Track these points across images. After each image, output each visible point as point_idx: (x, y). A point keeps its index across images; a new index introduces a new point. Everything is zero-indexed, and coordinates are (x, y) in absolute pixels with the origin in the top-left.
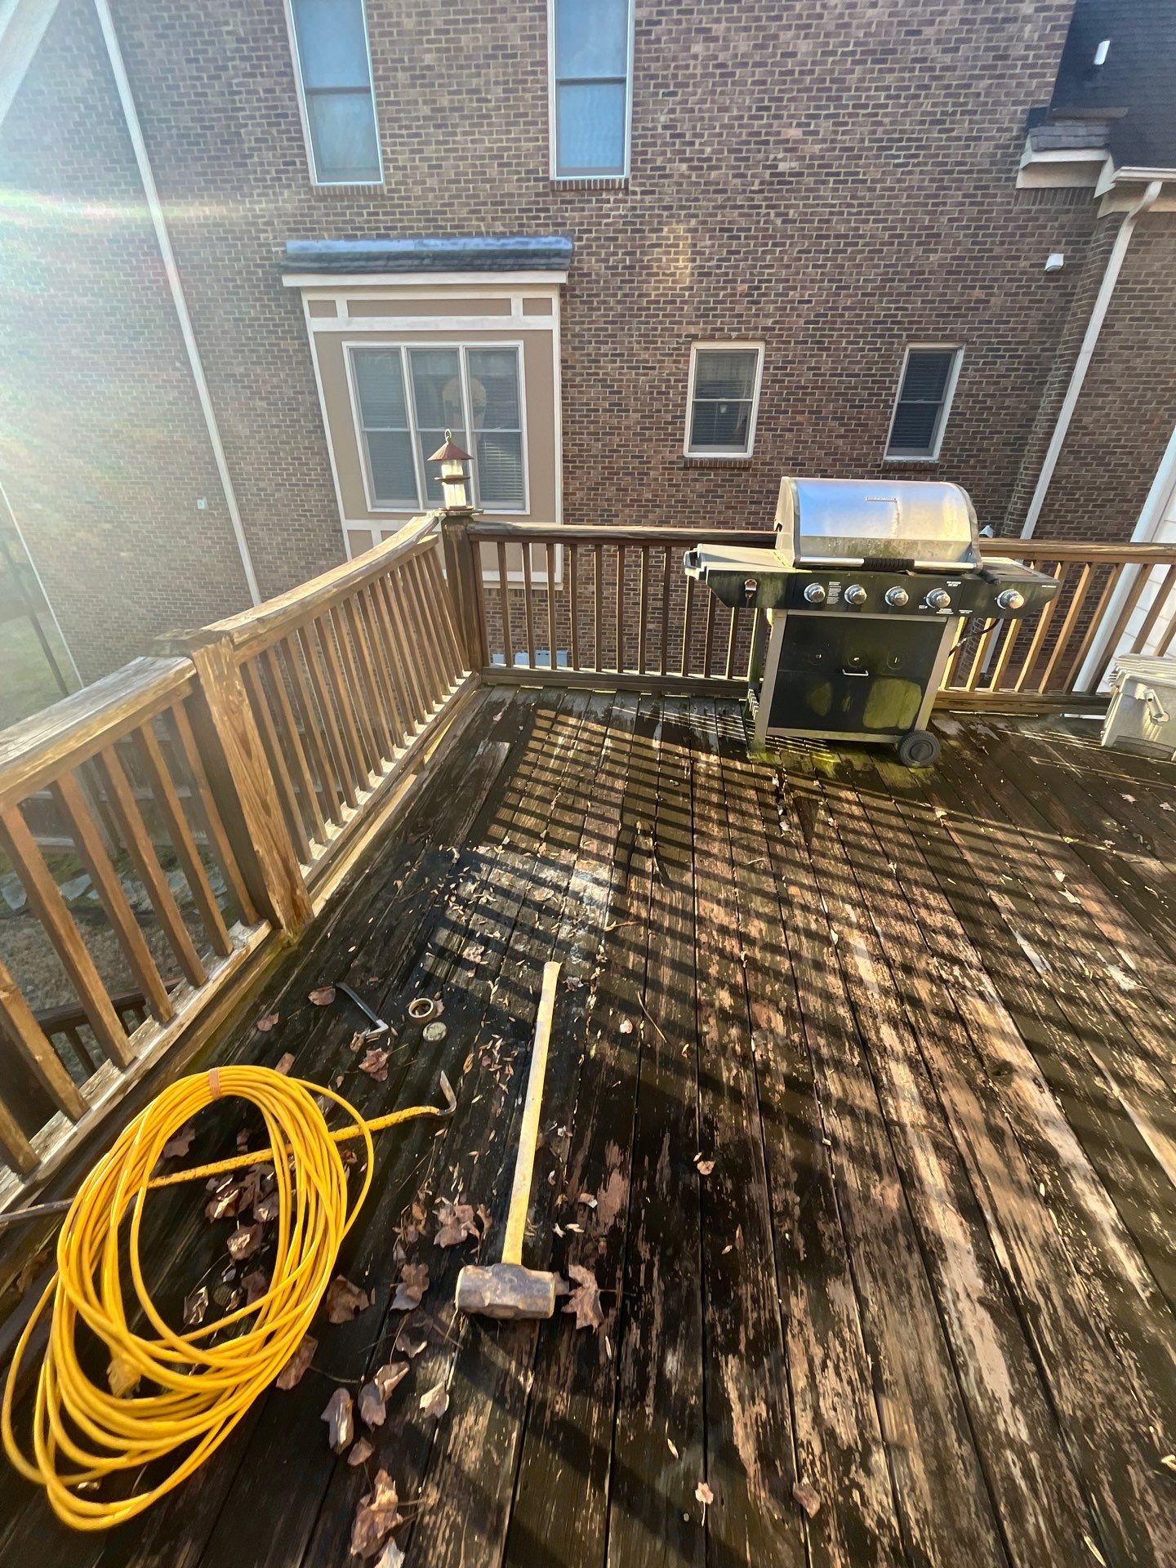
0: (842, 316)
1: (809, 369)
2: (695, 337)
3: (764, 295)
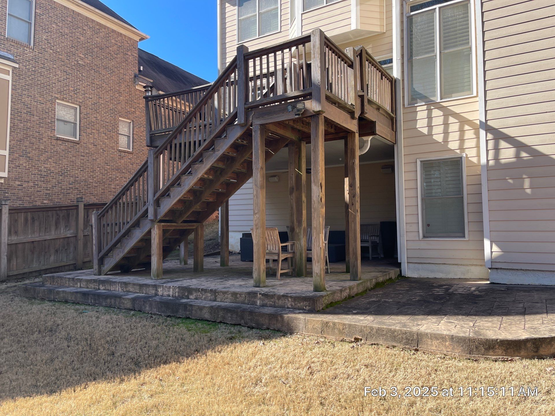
0: (101, 105)
1: (94, 117)
2: (57, 98)
3: (79, 93)
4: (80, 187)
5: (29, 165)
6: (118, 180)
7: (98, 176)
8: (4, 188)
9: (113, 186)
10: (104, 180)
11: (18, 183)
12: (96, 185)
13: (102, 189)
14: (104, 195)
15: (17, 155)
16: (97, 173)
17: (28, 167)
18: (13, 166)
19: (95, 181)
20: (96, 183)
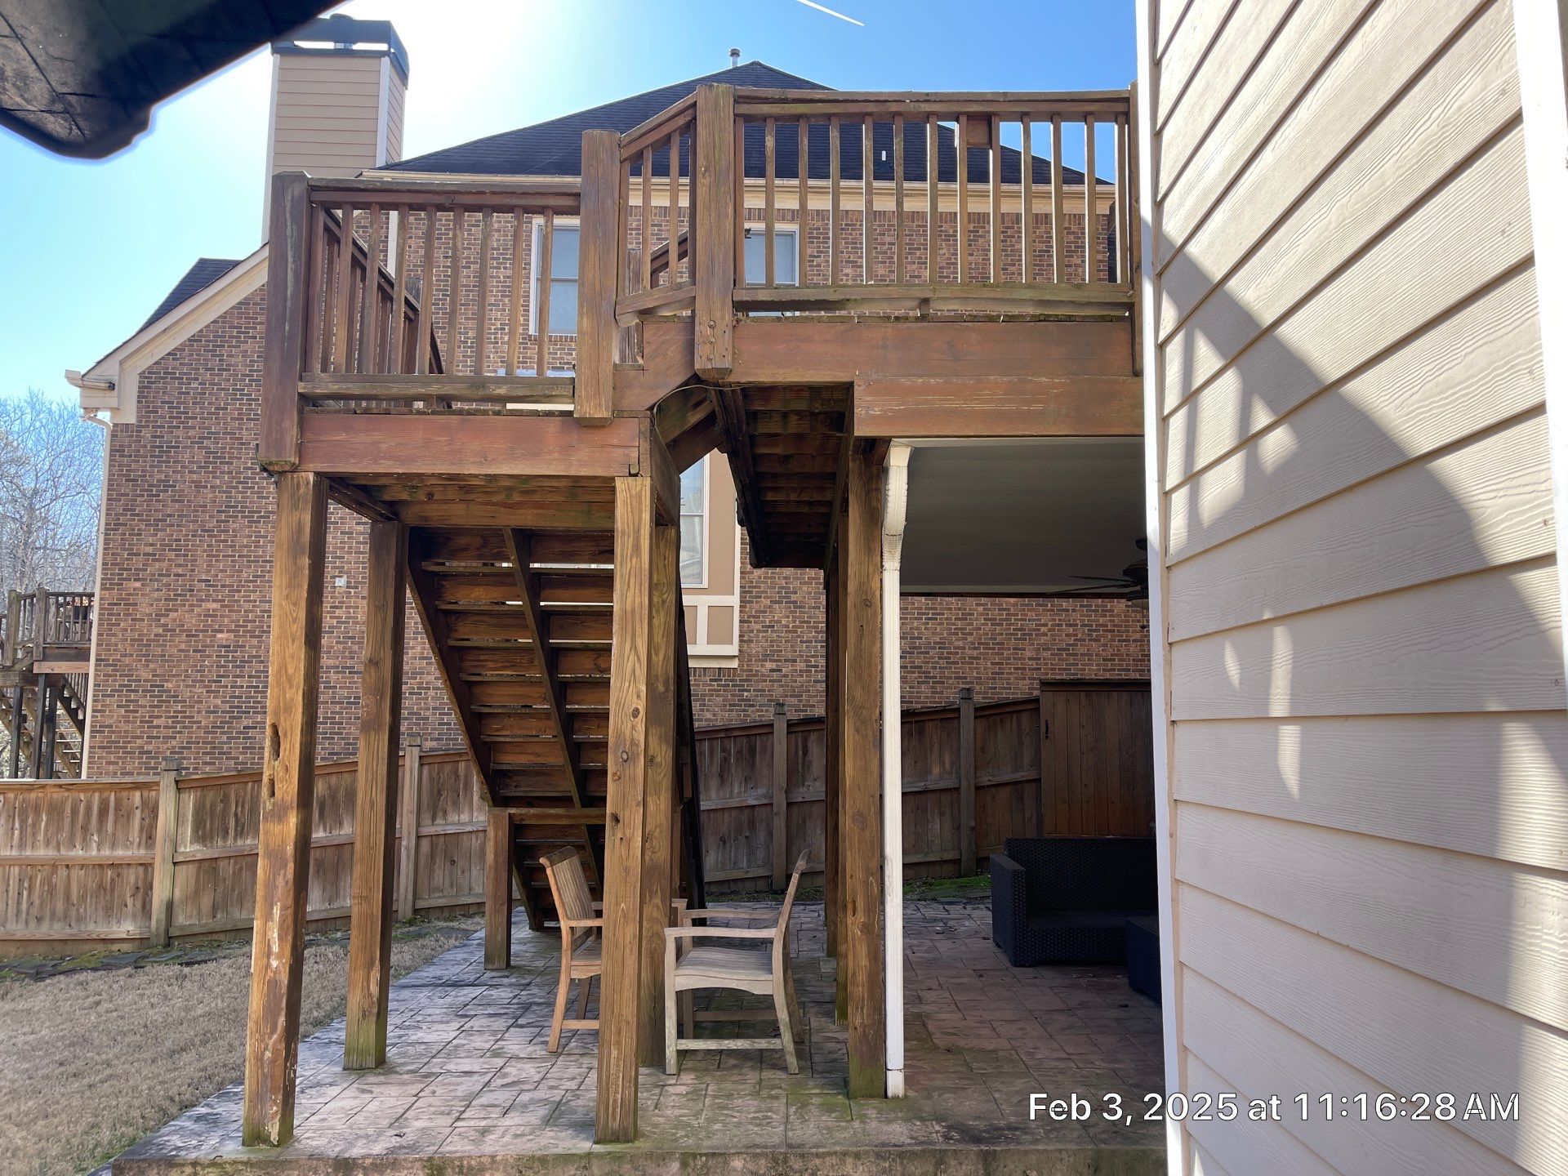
4: (928, 663)
5: (794, 622)
6: (1046, 635)
7: (980, 629)
8: (740, 680)
9: (1028, 654)
10: (998, 640)
11: (769, 665)
12: (975, 653)
13: (992, 664)
14: (1002, 679)
15: (768, 602)
16: (977, 619)
18: (759, 626)
19: (973, 643)
20: (975, 648)
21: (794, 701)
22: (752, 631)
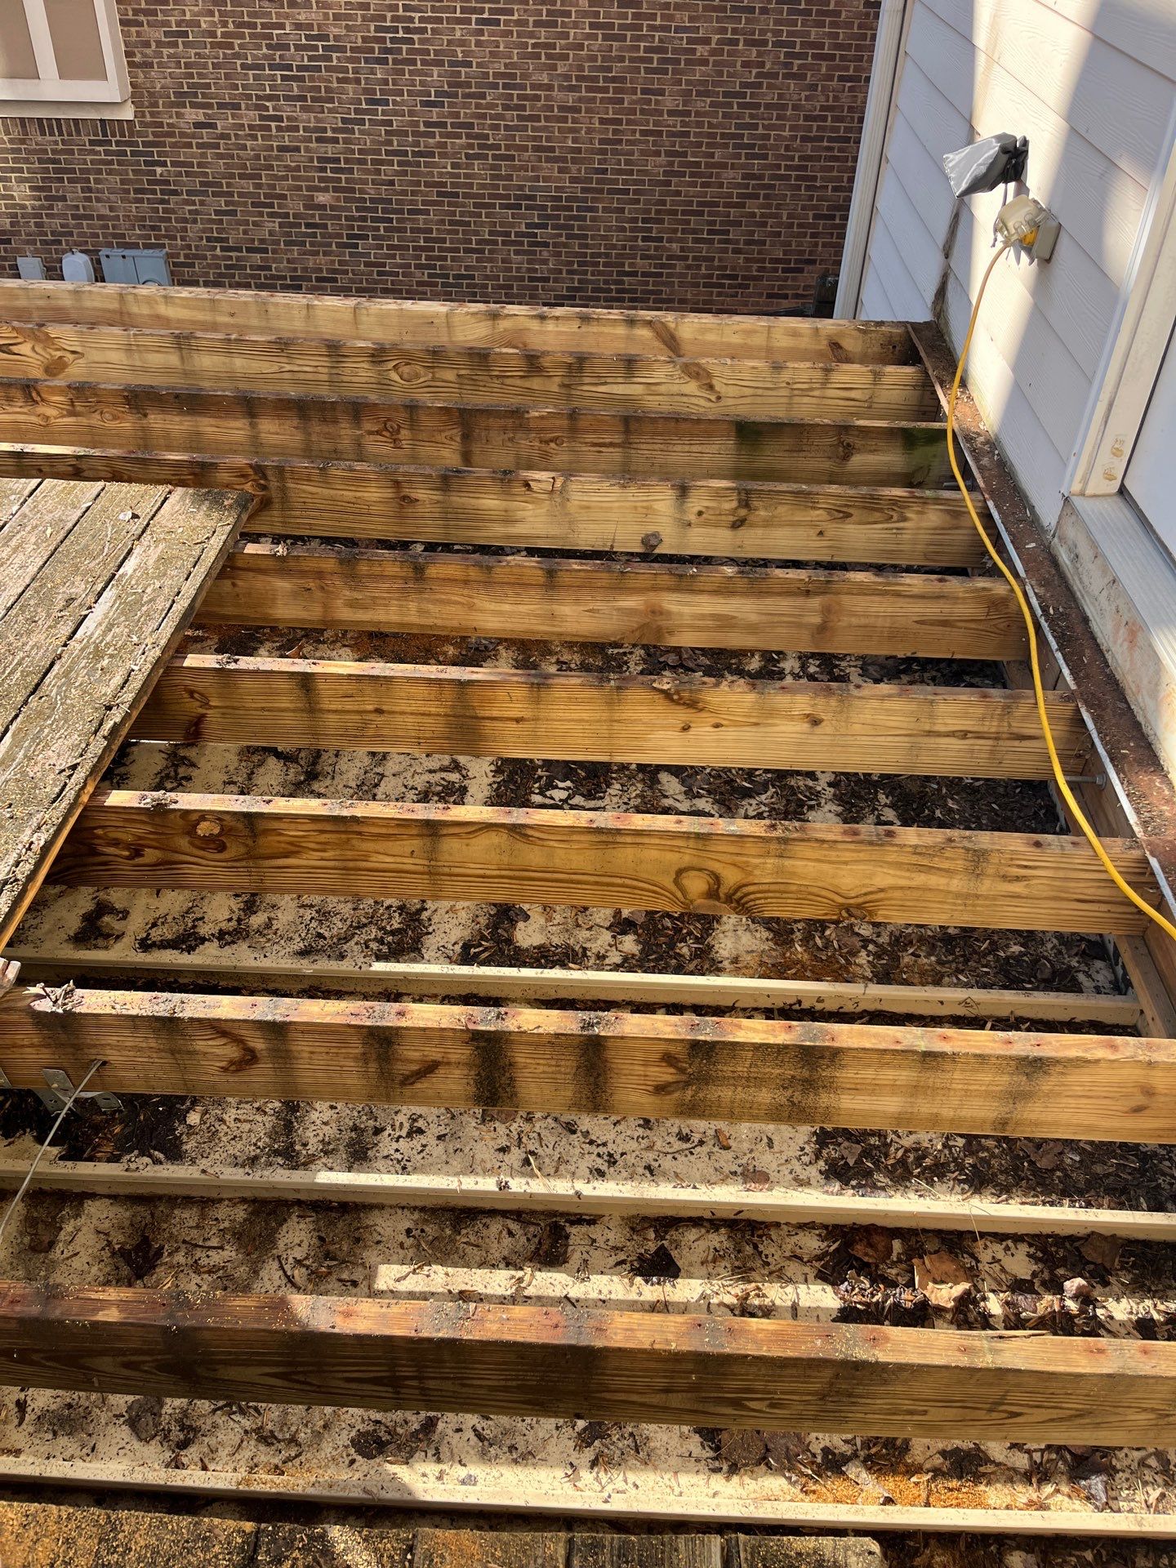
4: (483, 116)
5: (225, 24)
6: (705, 62)
7: (581, 47)
8: (144, 144)
9: (669, 102)
10: (617, 69)
11: (192, 115)
12: (570, 99)
13: (602, 121)
14: (615, 152)
16: (576, 25)
17: (224, 35)
18: (158, 34)
19: (567, 77)
20: (572, 89)
21: (249, 186)
22: (147, 44)
